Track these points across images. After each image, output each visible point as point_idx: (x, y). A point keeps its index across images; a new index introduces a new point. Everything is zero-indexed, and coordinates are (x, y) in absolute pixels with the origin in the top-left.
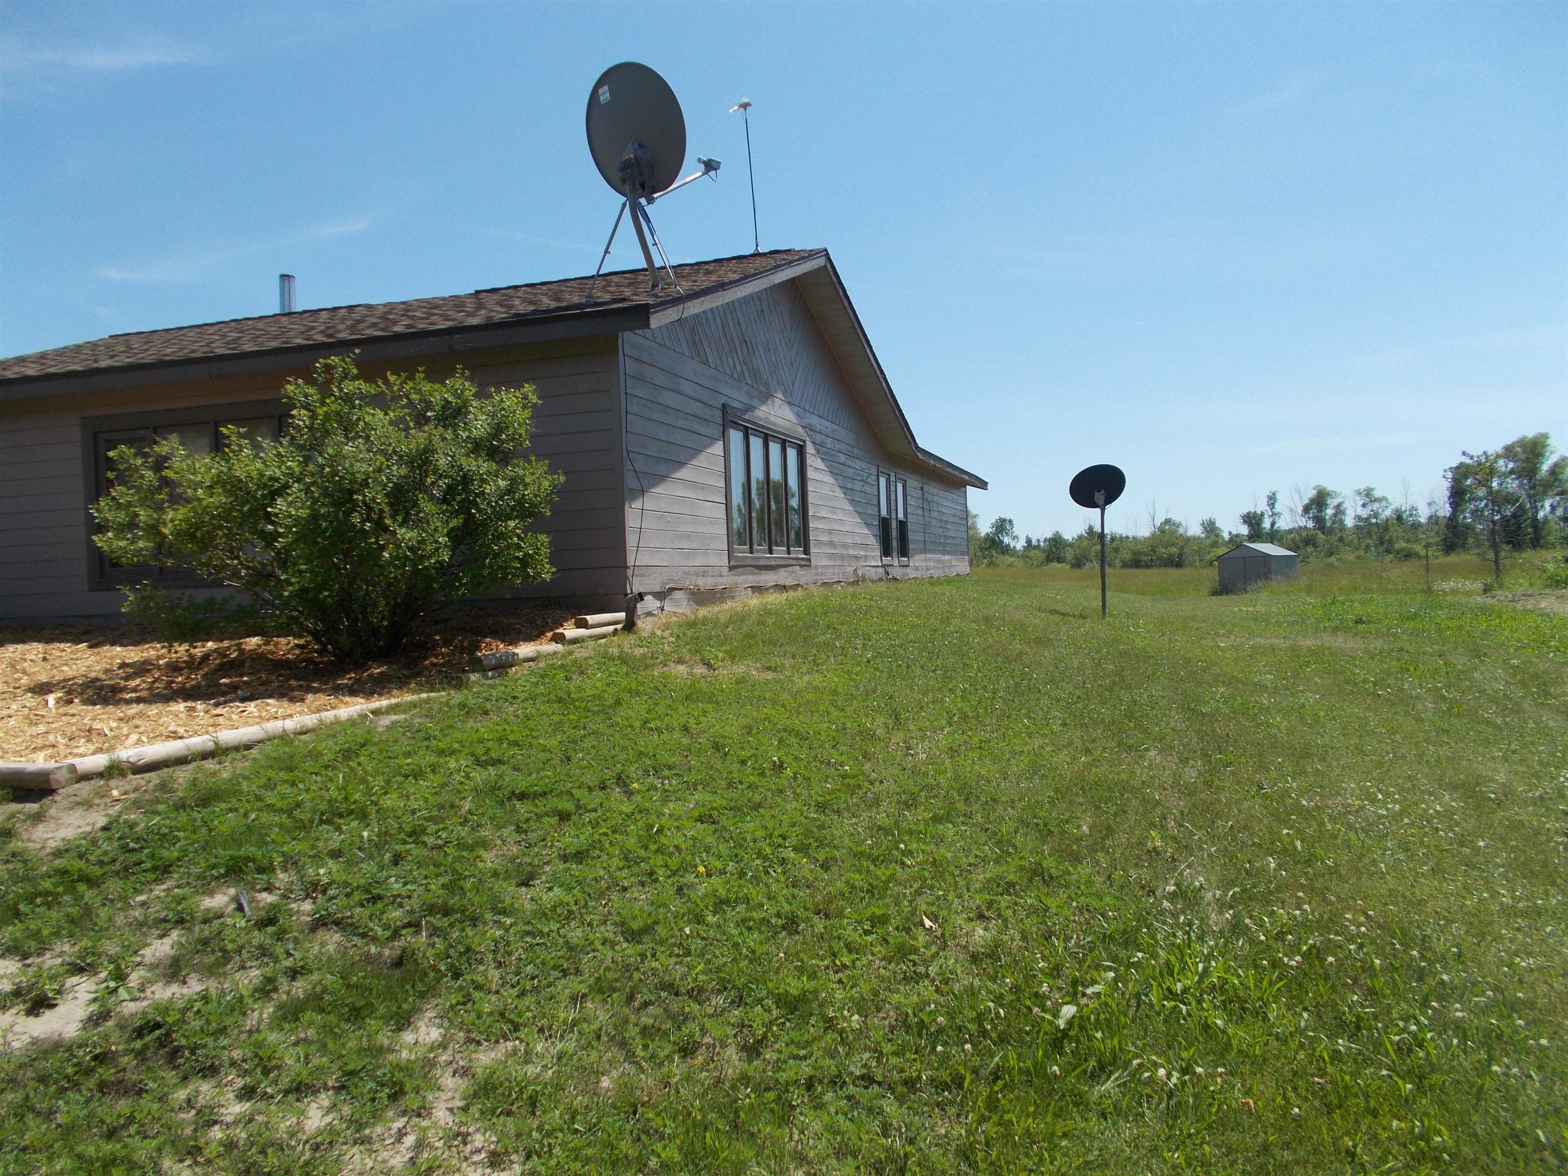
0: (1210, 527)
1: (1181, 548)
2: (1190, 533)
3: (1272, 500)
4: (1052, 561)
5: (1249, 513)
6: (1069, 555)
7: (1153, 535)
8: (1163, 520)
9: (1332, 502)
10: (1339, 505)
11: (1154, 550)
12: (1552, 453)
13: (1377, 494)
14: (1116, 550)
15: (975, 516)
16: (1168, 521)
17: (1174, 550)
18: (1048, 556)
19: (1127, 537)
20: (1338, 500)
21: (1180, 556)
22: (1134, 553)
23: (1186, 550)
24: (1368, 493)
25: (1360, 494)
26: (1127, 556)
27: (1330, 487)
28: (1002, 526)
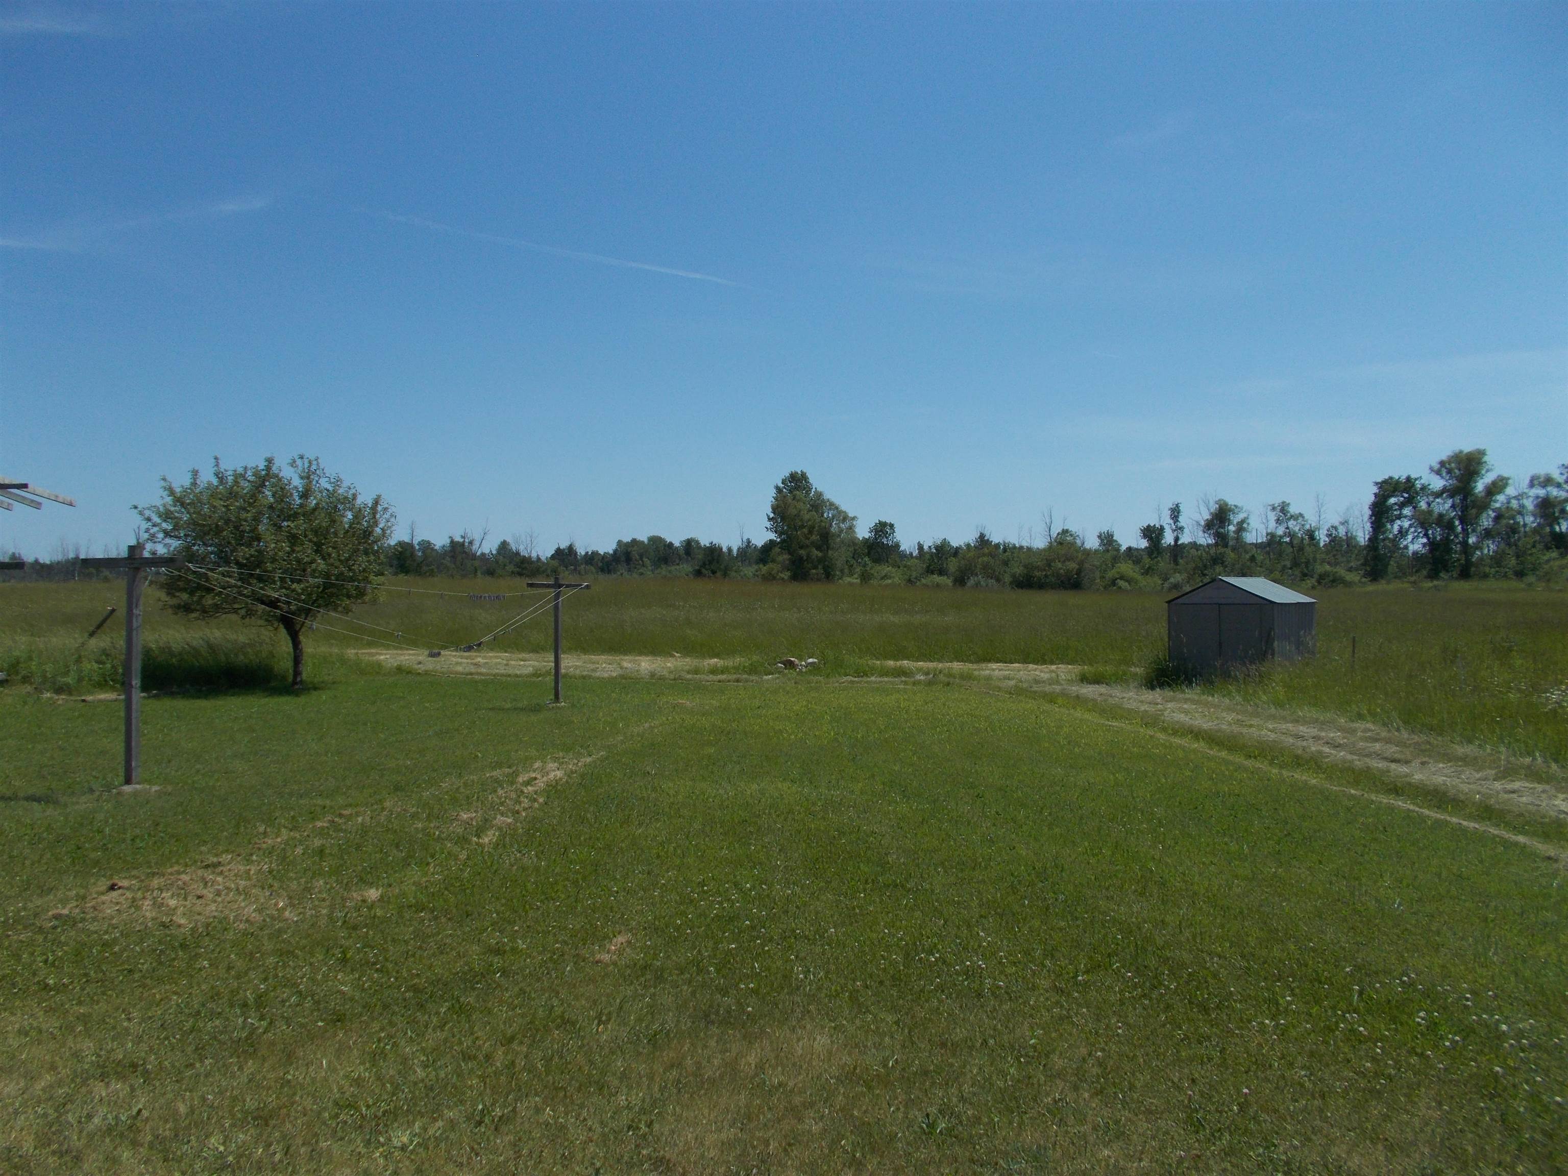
0: (1107, 540)
1: (1081, 563)
2: (1088, 545)
3: (1175, 513)
4: (932, 573)
5: (1149, 526)
6: (953, 565)
7: (1050, 547)
8: (1060, 530)
9: (1236, 519)
10: (1243, 521)
11: (1049, 566)
12: (1488, 471)
13: (1293, 510)
14: (1006, 563)
15: (854, 518)
16: (1065, 532)
17: (1073, 566)
18: (928, 567)
19: (1021, 548)
20: (1241, 516)
21: (1079, 572)
22: (1025, 566)
23: (1087, 565)
24: (1283, 509)
25: (1274, 509)
26: (1018, 570)
27: (1231, 502)
28: (883, 529)
